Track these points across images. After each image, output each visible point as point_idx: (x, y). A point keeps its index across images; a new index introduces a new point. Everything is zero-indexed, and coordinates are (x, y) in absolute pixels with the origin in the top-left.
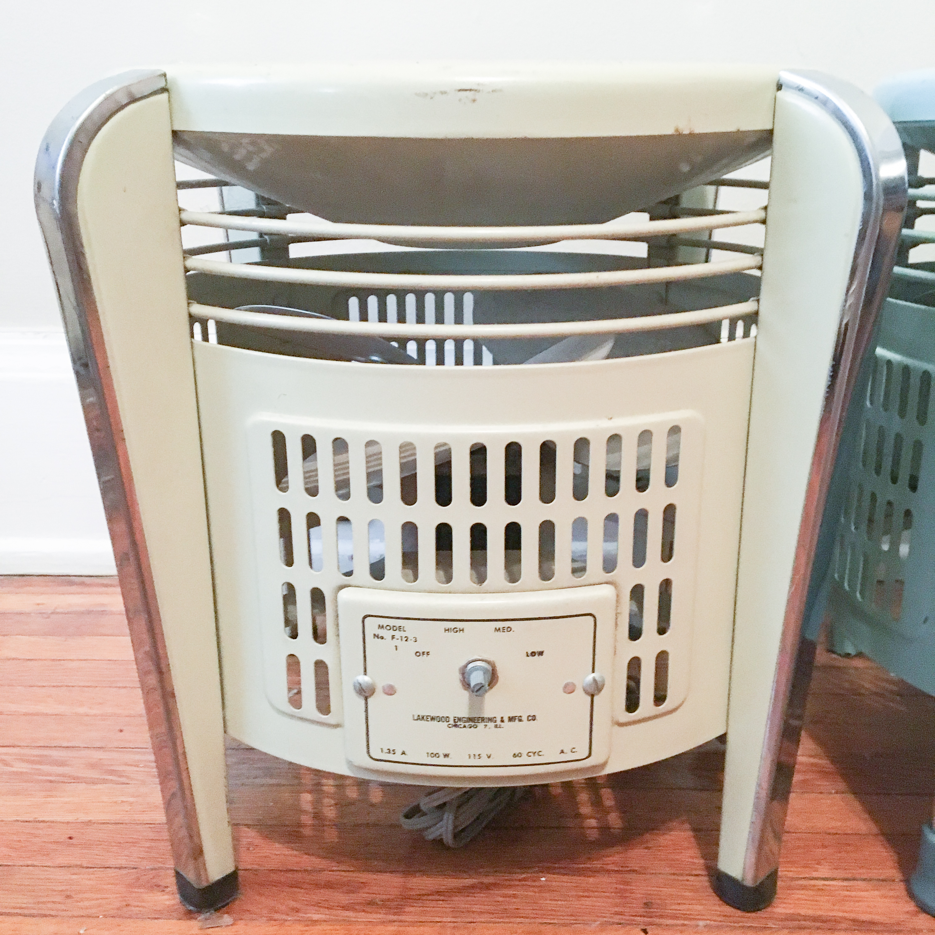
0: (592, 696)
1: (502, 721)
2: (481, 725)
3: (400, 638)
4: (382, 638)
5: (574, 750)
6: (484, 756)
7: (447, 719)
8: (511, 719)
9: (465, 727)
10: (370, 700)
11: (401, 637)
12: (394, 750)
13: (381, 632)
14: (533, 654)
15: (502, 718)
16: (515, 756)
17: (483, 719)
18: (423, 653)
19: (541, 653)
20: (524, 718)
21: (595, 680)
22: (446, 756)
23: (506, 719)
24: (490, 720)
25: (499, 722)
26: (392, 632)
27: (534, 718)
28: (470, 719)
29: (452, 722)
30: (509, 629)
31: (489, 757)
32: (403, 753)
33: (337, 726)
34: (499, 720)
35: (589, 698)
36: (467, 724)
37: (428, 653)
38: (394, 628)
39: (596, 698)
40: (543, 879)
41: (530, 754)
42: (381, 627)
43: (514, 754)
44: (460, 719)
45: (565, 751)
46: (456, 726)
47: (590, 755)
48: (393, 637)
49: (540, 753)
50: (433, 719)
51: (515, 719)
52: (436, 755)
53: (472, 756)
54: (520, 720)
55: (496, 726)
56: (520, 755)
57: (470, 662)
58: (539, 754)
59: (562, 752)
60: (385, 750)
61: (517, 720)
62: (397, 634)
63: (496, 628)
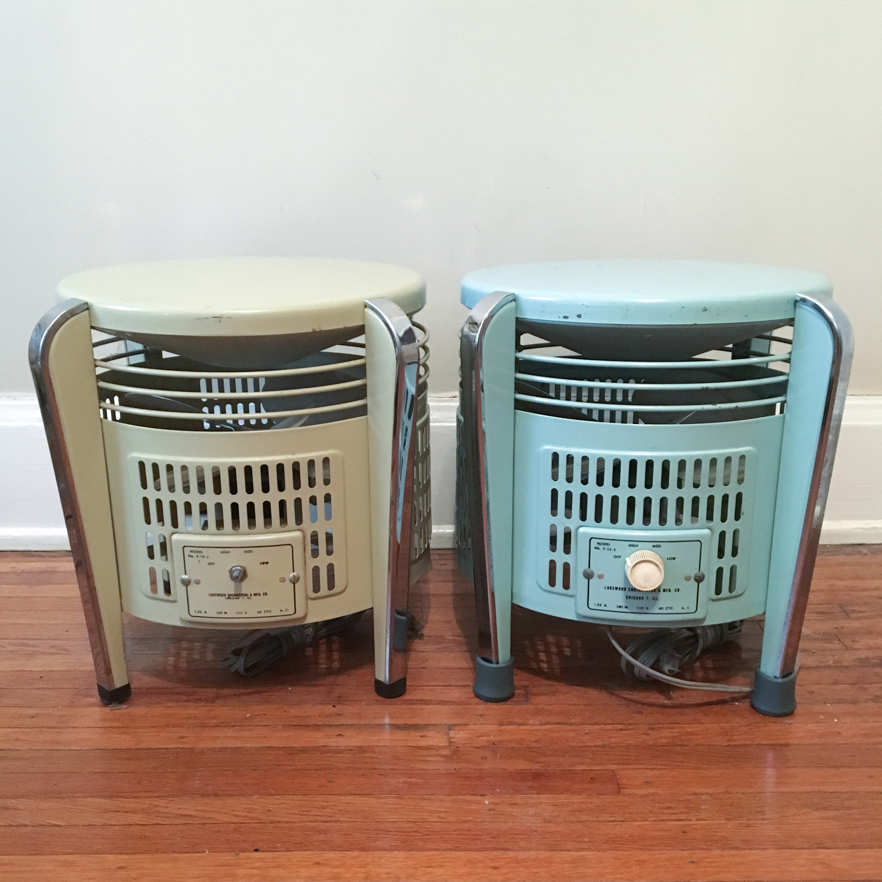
0: (294, 584)
1: (251, 595)
2: (241, 598)
4: (192, 557)
6: (243, 613)
7: (224, 595)
8: (255, 595)
9: (233, 598)
10: (188, 587)
13: (192, 554)
14: (263, 563)
15: (251, 594)
16: (258, 612)
17: (242, 595)
19: (267, 563)
20: (262, 594)
21: (294, 575)
22: (226, 613)
23: (253, 595)
24: (246, 595)
25: (249, 596)
26: (196, 554)
27: (266, 594)
28: (236, 595)
29: (227, 596)
30: (251, 551)
31: (246, 613)
32: (205, 612)
33: (175, 601)
34: (249, 595)
35: (292, 585)
36: (234, 597)
37: (214, 563)
38: (198, 552)
39: (296, 585)
42: (191, 551)
44: (231, 595)
46: (229, 598)
47: (295, 612)
48: (197, 556)
50: (218, 595)
52: (221, 613)
54: (260, 595)
55: (248, 598)
57: (233, 567)
58: (270, 611)
59: (281, 611)
62: (199, 554)
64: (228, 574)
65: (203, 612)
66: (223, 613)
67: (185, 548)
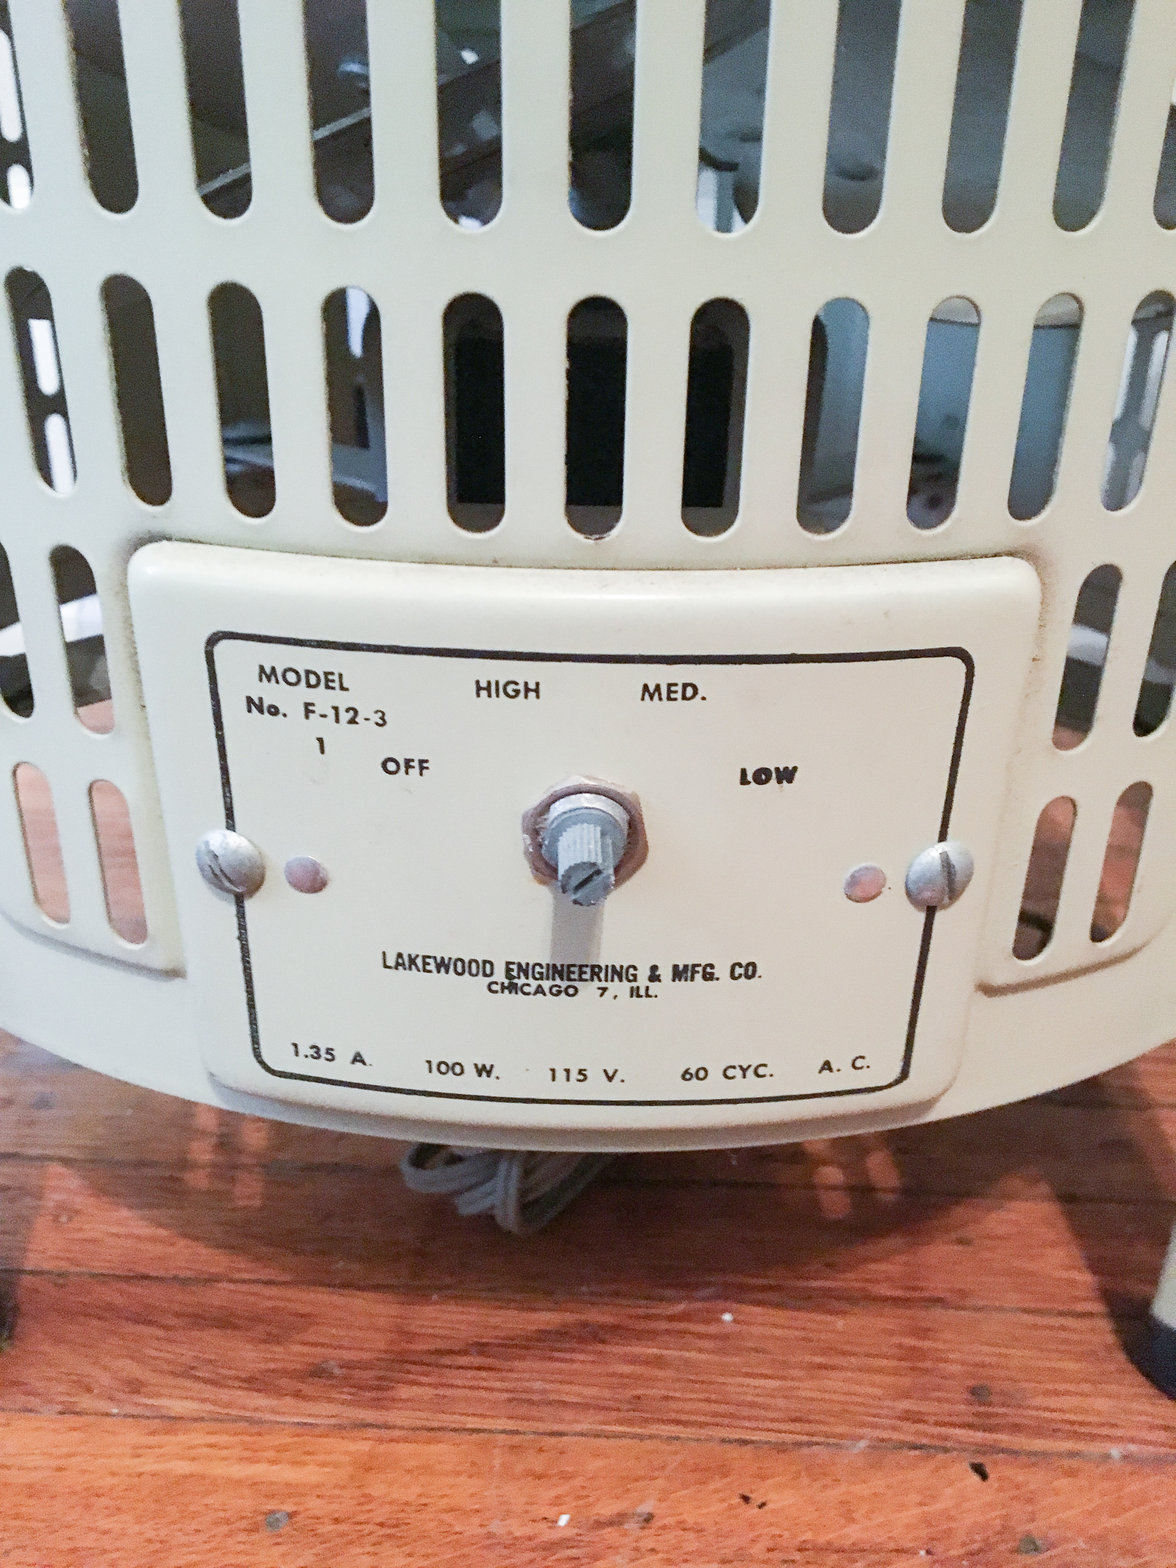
0: (931, 912)
1: (654, 977)
2: (588, 989)
3: (331, 714)
4: (274, 711)
5: (859, 1063)
6: (595, 1075)
7: (485, 967)
8: (679, 973)
9: (539, 990)
10: (249, 905)
11: (336, 709)
12: (329, 1051)
13: (271, 693)
14: (762, 776)
15: (654, 968)
16: (686, 1075)
17: (596, 971)
18: (408, 763)
19: (787, 775)
20: (722, 971)
21: (947, 865)
22: (483, 1070)
23: (666, 973)
24: (618, 973)
25: (643, 981)
27: (750, 971)
28: (556, 971)
29: (500, 976)
30: (690, 691)
31: (610, 1079)
32: (358, 1059)
34: (643, 974)
36: (546, 984)
39: (939, 916)
40: (727, 1317)
41: (730, 1073)
42: (267, 674)
43: (686, 1072)
44: (524, 970)
45: (834, 1066)
46: (512, 988)
47: (904, 1074)
48: (308, 709)
49: (761, 1071)
50: (442, 965)
51: (694, 972)
52: (454, 1068)
53: (561, 1075)
54: (708, 977)
55: (635, 993)
56: (702, 1074)
57: (556, 798)
59: (827, 1066)
60: (304, 1049)
61: (699, 977)
62: (323, 699)
63: (646, 687)
64: (521, 841)
65: (344, 1056)
66: (470, 1071)
67: (222, 649)
